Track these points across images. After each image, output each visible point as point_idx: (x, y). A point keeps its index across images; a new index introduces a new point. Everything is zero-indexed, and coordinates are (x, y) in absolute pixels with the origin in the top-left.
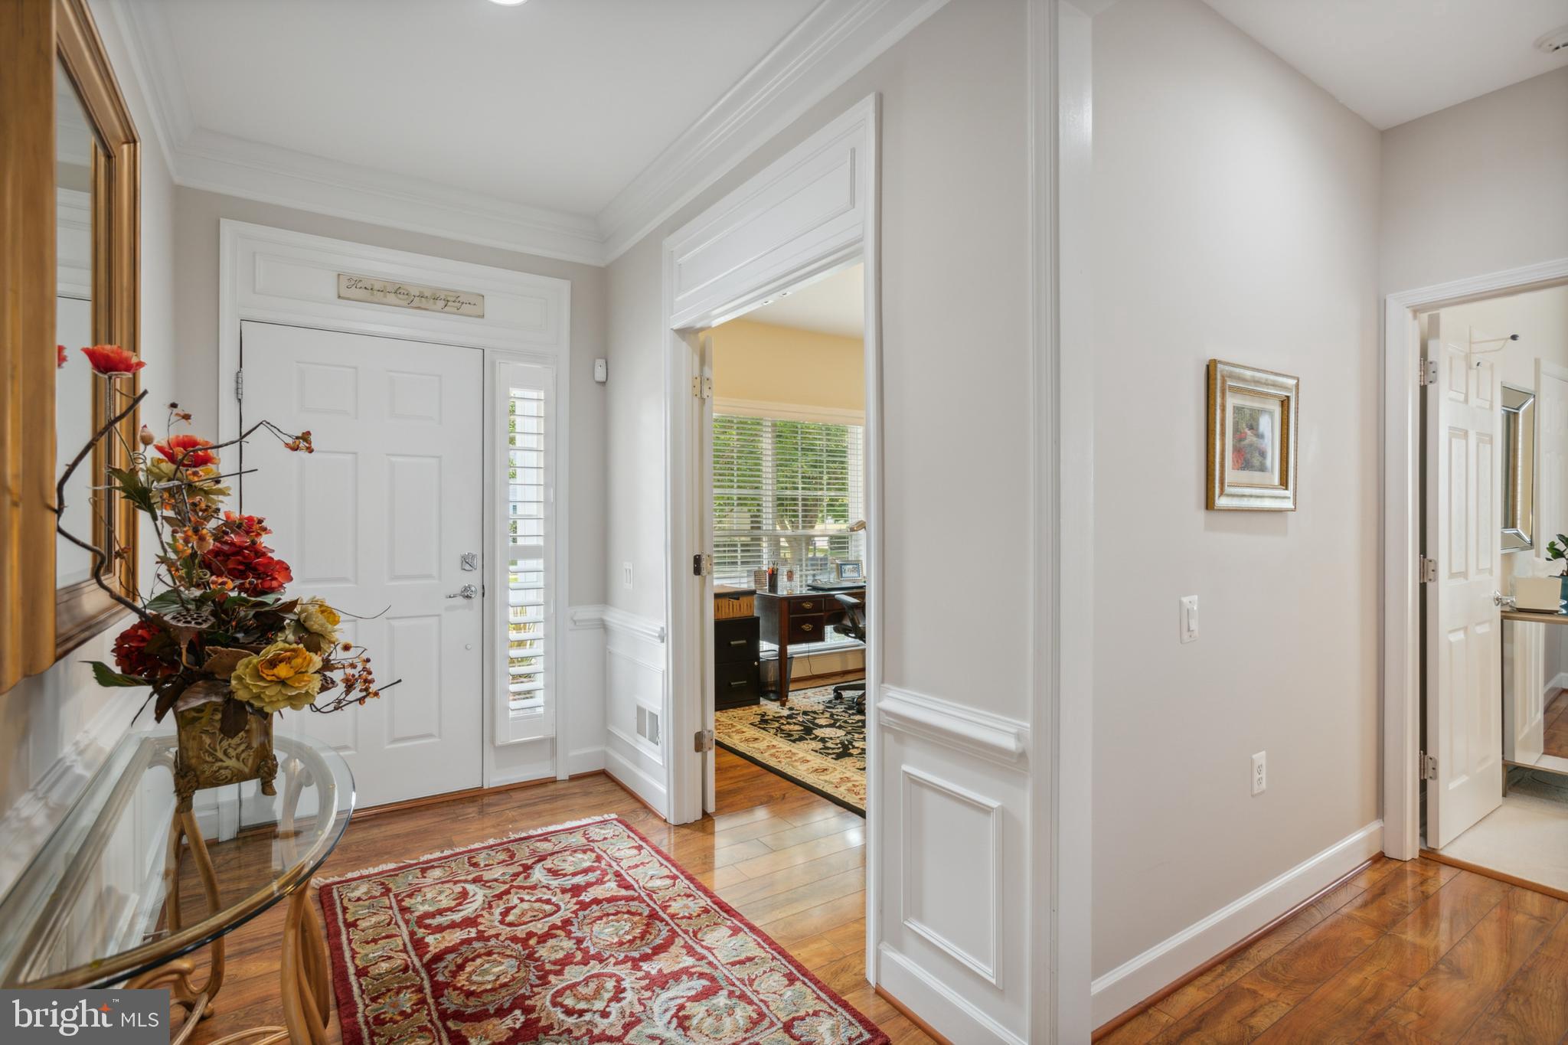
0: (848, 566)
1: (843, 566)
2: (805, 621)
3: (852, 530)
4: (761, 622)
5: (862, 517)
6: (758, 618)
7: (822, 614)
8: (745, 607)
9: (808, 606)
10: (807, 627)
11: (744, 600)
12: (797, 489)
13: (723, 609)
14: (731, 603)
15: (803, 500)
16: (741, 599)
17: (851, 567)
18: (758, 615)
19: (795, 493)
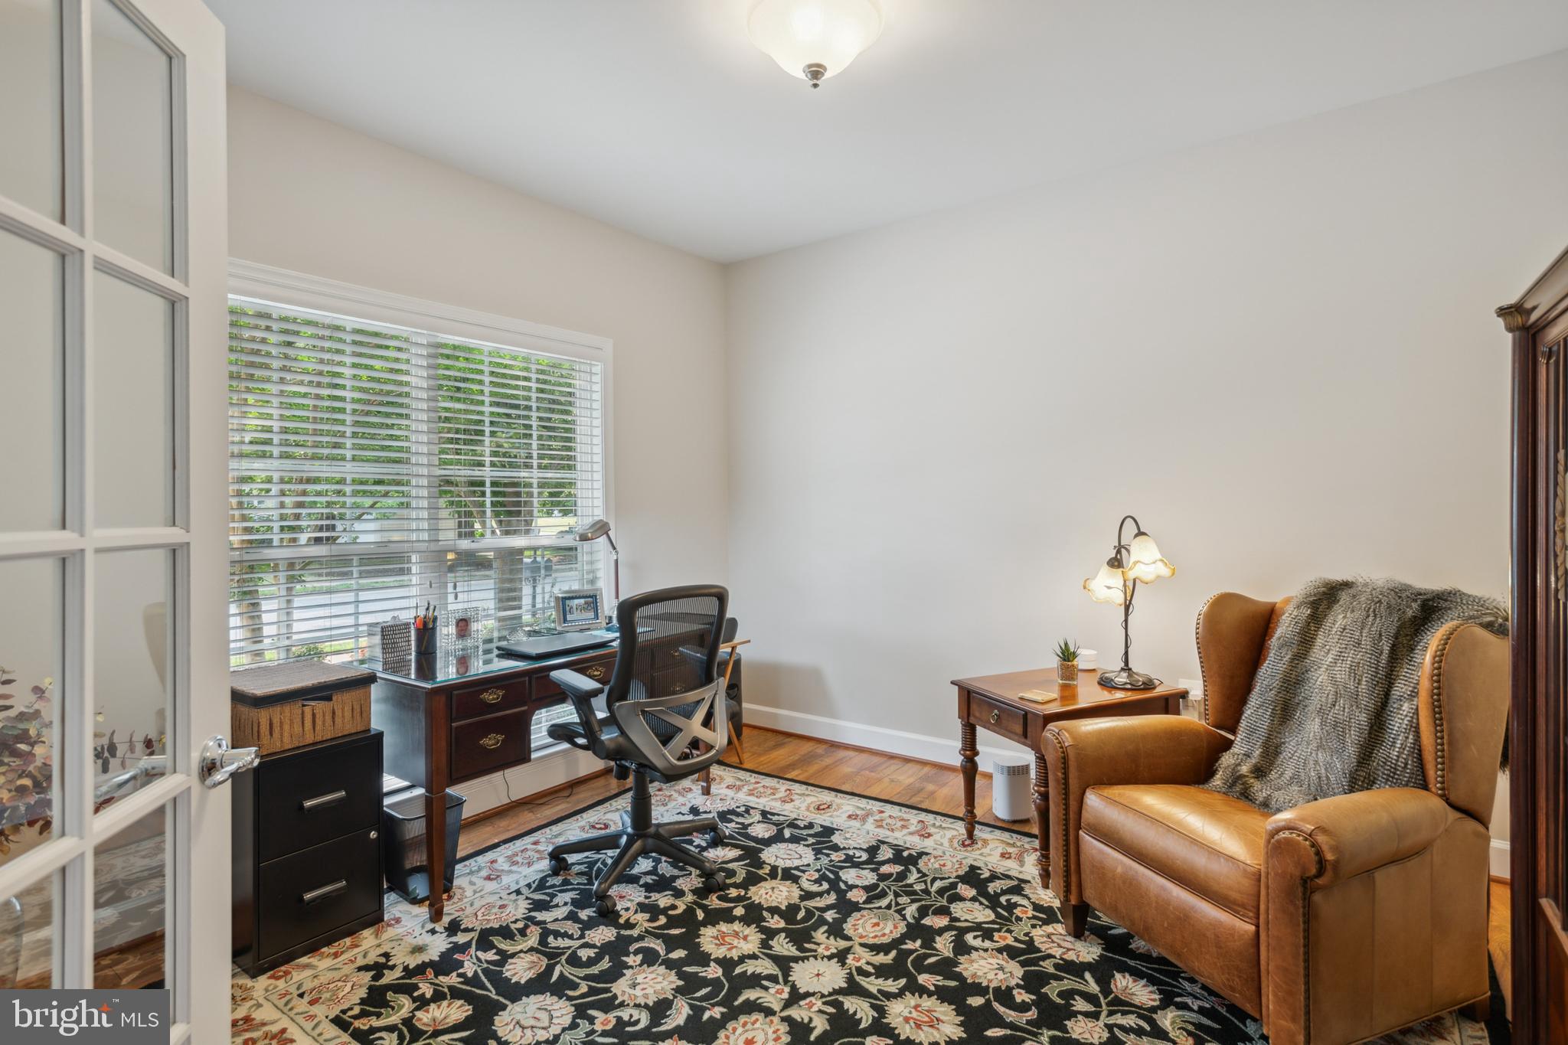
0: (576, 601)
1: (567, 602)
2: (487, 728)
3: (584, 538)
4: (388, 742)
5: (599, 514)
6: (380, 735)
7: (525, 708)
8: (348, 714)
9: (490, 697)
10: (491, 741)
11: (343, 701)
12: (481, 464)
13: (286, 727)
14: (307, 710)
15: (494, 484)
16: (334, 698)
17: (582, 601)
18: (380, 728)
19: (477, 472)
